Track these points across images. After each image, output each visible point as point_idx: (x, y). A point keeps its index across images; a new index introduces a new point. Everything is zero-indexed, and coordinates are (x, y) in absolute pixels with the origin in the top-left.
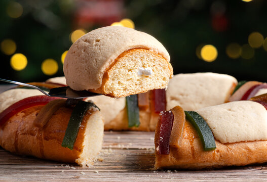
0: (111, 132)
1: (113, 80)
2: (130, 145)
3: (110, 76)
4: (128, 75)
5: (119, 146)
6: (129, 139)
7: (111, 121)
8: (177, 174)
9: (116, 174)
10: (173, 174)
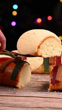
0: (37, 74)
1: (42, 50)
2: (43, 80)
3: (41, 48)
4: (47, 48)
5: (38, 80)
6: (44, 77)
7: (37, 70)
8: (58, 93)
9: (32, 92)
10: (56, 93)
